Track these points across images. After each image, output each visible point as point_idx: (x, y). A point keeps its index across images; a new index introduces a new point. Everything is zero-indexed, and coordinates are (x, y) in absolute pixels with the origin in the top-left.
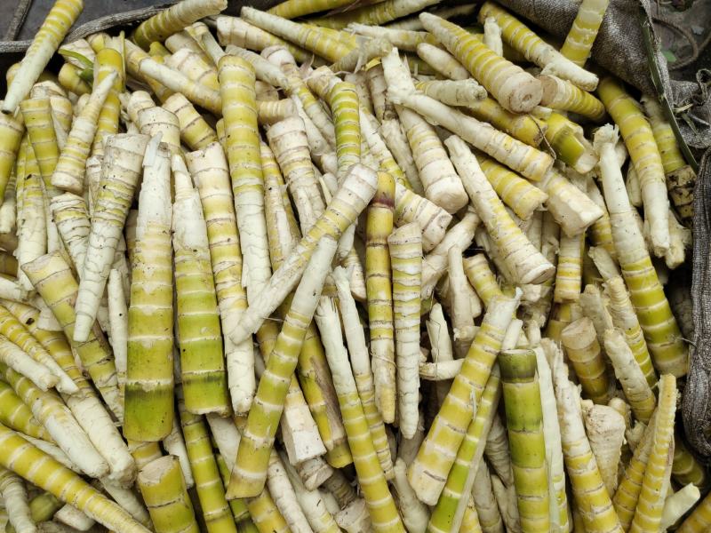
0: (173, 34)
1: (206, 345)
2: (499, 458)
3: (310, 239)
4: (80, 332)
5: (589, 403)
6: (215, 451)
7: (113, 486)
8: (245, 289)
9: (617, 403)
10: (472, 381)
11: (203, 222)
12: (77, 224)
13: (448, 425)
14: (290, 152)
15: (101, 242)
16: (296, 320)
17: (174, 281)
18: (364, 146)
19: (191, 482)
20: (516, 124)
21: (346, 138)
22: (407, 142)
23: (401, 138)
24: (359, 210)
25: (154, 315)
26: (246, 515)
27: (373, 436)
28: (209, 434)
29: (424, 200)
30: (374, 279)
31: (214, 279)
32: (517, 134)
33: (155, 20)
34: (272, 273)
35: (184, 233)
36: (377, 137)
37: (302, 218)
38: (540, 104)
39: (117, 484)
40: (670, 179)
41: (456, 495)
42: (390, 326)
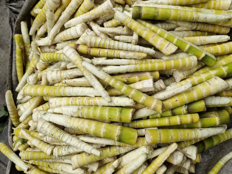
0: (17, 113)
1: (110, 110)
2: (168, 26)
4: (97, 153)
6: (148, 118)
7: (152, 153)
8: (96, 96)
10: (139, 28)
11: (71, 106)
12: (64, 149)
13: (152, 38)
14: (57, 76)
15: (69, 139)
16: (108, 79)
17: (87, 119)
19: (156, 128)
20: (64, 3)
21: (56, 57)
23: (63, 43)
24: (77, 53)
25: (96, 126)
26: (170, 111)
27: (151, 62)
28: (141, 119)
30: (100, 53)
31: (90, 106)
33: (12, 118)
34: (92, 87)
35: (72, 112)
39: (151, 152)
41: (176, 40)
42: (116, 51)
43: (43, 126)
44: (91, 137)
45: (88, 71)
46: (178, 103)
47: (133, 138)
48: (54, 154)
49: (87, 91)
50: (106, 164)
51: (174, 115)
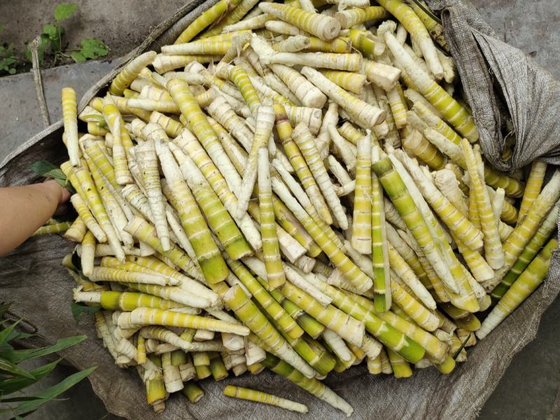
0: (133, 81)
1: (228, 226)
3: (253, 153)
4: (166, 246)
5: (434, 173)
6: (255, 276)
7: (215, 310)
8: (233, 192)
9: (449, 166)
10: (363, 186)
11: (198, 169)
12: (138, 198)
13: (361, 212)
14: (224, 116)
15: (156, 200)
16: (264, 195)
17: (197, 203)
18: (260, 95)
19: (250, 295)
20: (334, 45)
21: (250, 95)
22: (282, 81)
23: (278, 81)
24: (271, 128)
25: (195, 223)
26: (283, 298)
27: (326, 234)
28: (248, 269)
29: (303, 108)
30: (294, 159)
31: (216, 194)
32: (337, 50)
34: (242, 178)
35: (192, 178)
36: (265, 87)
37: (245, 146)
38: (342, 29)
39: (216, 308)
40: (432, 34)
41: (380, 244)
42: (311, 178)
43: (146, 154)
44: (180, 224)
45: (257, 163)
46: (298, 301)
47: (214, 277)
48: (123, 190)
49: (232, 176)
50: (162, 261)
51: (282, 305)
